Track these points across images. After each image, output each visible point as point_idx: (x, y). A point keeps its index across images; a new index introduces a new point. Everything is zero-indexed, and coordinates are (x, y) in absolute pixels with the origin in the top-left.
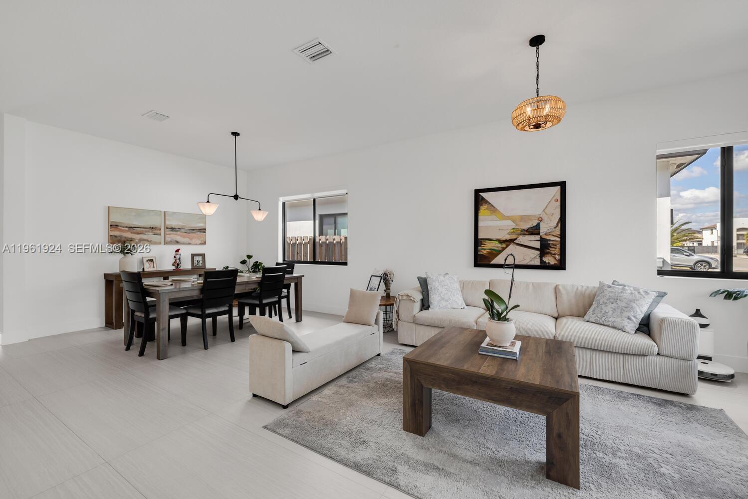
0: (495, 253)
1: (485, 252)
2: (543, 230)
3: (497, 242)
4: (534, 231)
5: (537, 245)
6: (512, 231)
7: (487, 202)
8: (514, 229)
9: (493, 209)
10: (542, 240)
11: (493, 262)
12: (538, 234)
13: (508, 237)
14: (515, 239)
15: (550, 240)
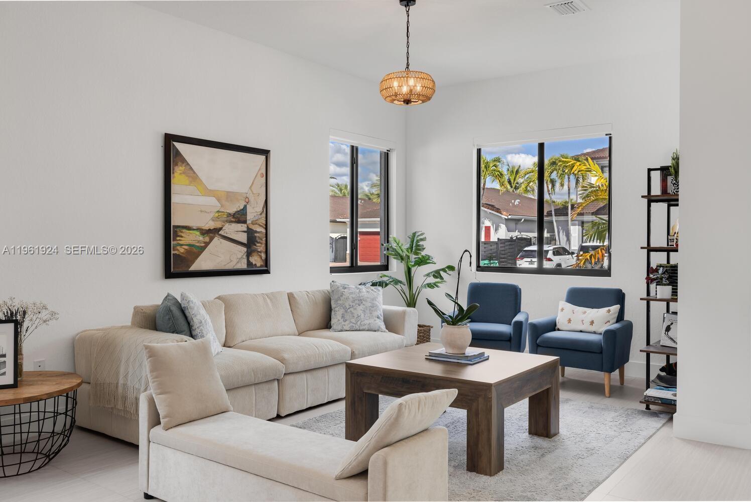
0: (196, 252)
1: (182, 250)
2: (250, 217)
3: (198, 233)
4: (239, 217)
5: (243, 238)
6: (217, 215)
7: (184, 161)
8: (218, 212)
9: (193, 176)
10: (250, 232)
11: (194, 267)
12: (245, 222)
13: (211, 225)
14: (221, 229)
15: (256, 232)
